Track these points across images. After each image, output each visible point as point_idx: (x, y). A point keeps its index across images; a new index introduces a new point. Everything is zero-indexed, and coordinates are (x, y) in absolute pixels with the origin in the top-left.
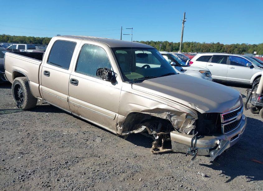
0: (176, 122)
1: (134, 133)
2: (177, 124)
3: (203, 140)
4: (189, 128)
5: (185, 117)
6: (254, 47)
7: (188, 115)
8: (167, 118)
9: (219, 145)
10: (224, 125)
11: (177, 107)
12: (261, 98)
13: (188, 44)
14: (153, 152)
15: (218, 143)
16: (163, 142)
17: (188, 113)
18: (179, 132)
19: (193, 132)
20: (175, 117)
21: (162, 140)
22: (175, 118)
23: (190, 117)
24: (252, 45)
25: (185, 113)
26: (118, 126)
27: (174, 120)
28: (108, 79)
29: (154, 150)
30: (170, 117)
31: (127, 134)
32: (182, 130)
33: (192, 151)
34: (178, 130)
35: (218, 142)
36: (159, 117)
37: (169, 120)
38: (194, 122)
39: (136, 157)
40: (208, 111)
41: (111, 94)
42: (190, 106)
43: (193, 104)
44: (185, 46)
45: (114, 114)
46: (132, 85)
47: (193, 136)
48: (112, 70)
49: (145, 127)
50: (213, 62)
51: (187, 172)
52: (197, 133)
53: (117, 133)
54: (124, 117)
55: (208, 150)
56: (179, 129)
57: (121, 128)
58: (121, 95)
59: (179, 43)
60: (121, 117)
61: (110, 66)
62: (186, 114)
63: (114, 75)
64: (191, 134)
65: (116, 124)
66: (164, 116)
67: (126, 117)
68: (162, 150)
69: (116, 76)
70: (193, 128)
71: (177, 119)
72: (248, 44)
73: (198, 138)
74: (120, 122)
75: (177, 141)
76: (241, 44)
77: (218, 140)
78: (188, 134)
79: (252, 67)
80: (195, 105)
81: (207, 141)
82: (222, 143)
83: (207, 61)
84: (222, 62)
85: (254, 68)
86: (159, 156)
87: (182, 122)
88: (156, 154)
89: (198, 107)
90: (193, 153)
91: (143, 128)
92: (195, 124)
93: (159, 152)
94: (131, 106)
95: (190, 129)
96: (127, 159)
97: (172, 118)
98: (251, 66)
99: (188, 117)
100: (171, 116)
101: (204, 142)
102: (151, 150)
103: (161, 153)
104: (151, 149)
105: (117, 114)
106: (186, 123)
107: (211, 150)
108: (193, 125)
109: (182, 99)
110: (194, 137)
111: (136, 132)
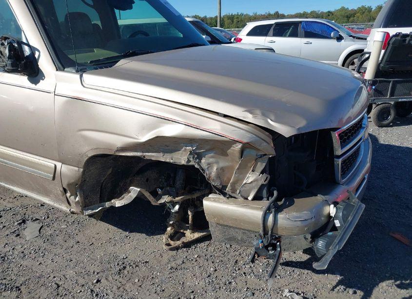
0: (215, 169)
1: (113, 208)
2: (219, 176)
3: (295, 214)
4: (252, 182)
5: (238, 155)
6: (329, 15)
7: (246, 147)
8: (189, 161)
9: (336, 217)
10: (340, 160)
11: (215, 127)
12: (374, 87)
13: (231, 18)
14: (168, 245)
15: (333, 214)
16: (190, 217)
17: (245, 141)
18: (224, 194)
19: (265, 192)
20: (212, 157)
21: (189, 213)
22: (211, 160)
23: (254, 153)
24: (326, 13)
25: (238, 144)
26: (68, 194)
27: (210, 165)
28: (12, 65)
29: (172, 237)
30: (197, 158)
31: (97, 211)
32: (234, 190)
33: (266, 247)
34: (222, 191)
35: (332, 210)
36: (168, 161)
37: (196, 166)
38: (264, 164)
39: (125, 268)
40: (304, 127)
41: (31, 108)
42: (249, 118)
43: (258, 112)
44: (227, 22)
45: (51, 163)
46: (81, 76)
47: (265, 203)
48: (24, 40)
49: (139, 189)
50: (275, 35)
51: (257, 293)
52: (275, 193)
53: (72, 210)
54: (77, 169)
55: (309, 236)
56: (225, 187)
57: (77, 199)
58: (57, 109)
59: (217, 17)
60: (70, 172)
61: (19, 30)
62: (240, 146)
63: (33, 54)
64: (258, 197)
65: (62, 189)
66: (181, 158)
67: (82, 170)
68: (192, 236)
69: (36, 56)
70: (262, 182)
71: (217, 163)
72: (319, 11)
73: (279, 210)
74: (69, 185)
75: (221, 222)
76: (309, 12)
77: (332, 206)
78: (250, 198)
79: (340, 38)
80: (265, 115)
81: (305, 214)
82: (345, 212)
83: (266, 35)
84: (290, 34)
85: (343, 41)
86: (183, 253)
87: (232, 168)
88: (177, 248)
89: (273, 119)
90: (271, 252)
91: (134, 191)
92: (267, 169)
93: (183, 243)
94: (86, 139)
95: (254, 184)
96: (98, 281)
97: (203, 161)
98: (338, 36)
99: (245, 153)
100: (199, 157)
101: (297, 217)
102: (164, 241)
103: (187, 245)
104: (164, 238)
105: (59, 165)
106: (243, 170)
107: (316, 235)
108: (262, 173)
109: (223, 101)
110: (269, 209)
111: (118, 203)
